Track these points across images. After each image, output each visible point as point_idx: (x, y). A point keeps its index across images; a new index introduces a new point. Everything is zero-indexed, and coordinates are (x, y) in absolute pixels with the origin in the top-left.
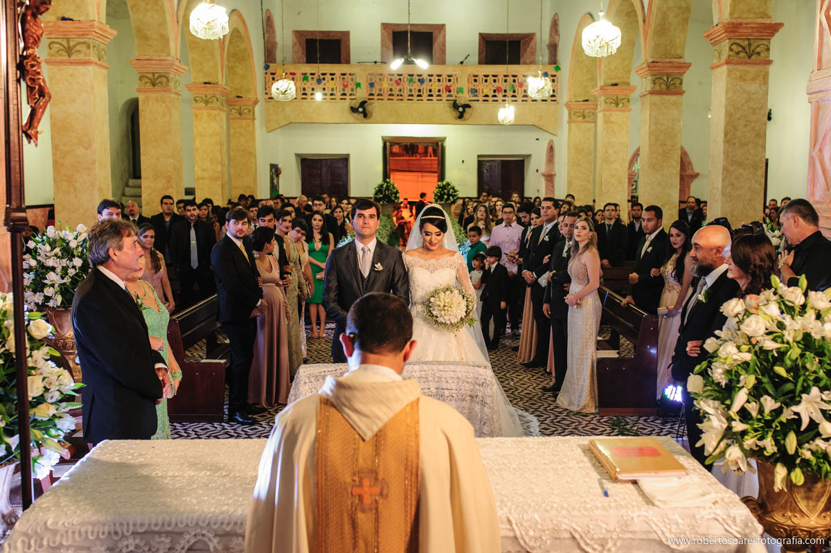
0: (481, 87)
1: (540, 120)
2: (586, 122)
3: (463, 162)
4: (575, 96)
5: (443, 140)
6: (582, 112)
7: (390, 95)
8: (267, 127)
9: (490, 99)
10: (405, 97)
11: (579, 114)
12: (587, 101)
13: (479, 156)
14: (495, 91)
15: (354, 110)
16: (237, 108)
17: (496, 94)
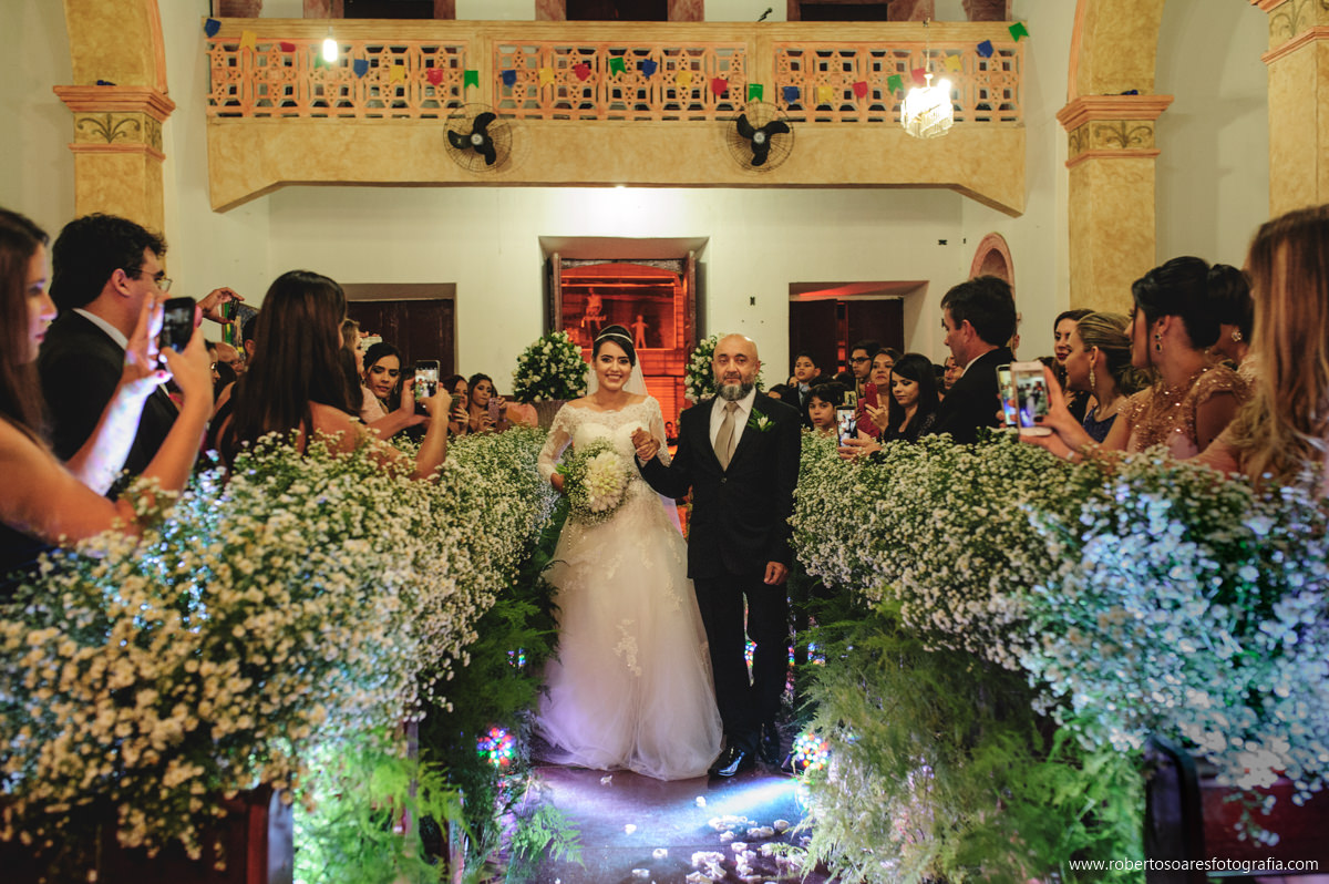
0: (811, 82)
1: (974, 172)
2: (1133, 155)
3: (753, 301)
4: (1098, 80)
5: (700, 245)
6: (1117, 124)
7: (560, 106)
8: (212, 194)
9: (836, 114)
10: (601, 111)
11: (1110, 133)
12: (1134, 92)
13: (795, 288)
14: (847, 95)
15: (457, 141)
16: (98, 116)
17: (853, 102)
